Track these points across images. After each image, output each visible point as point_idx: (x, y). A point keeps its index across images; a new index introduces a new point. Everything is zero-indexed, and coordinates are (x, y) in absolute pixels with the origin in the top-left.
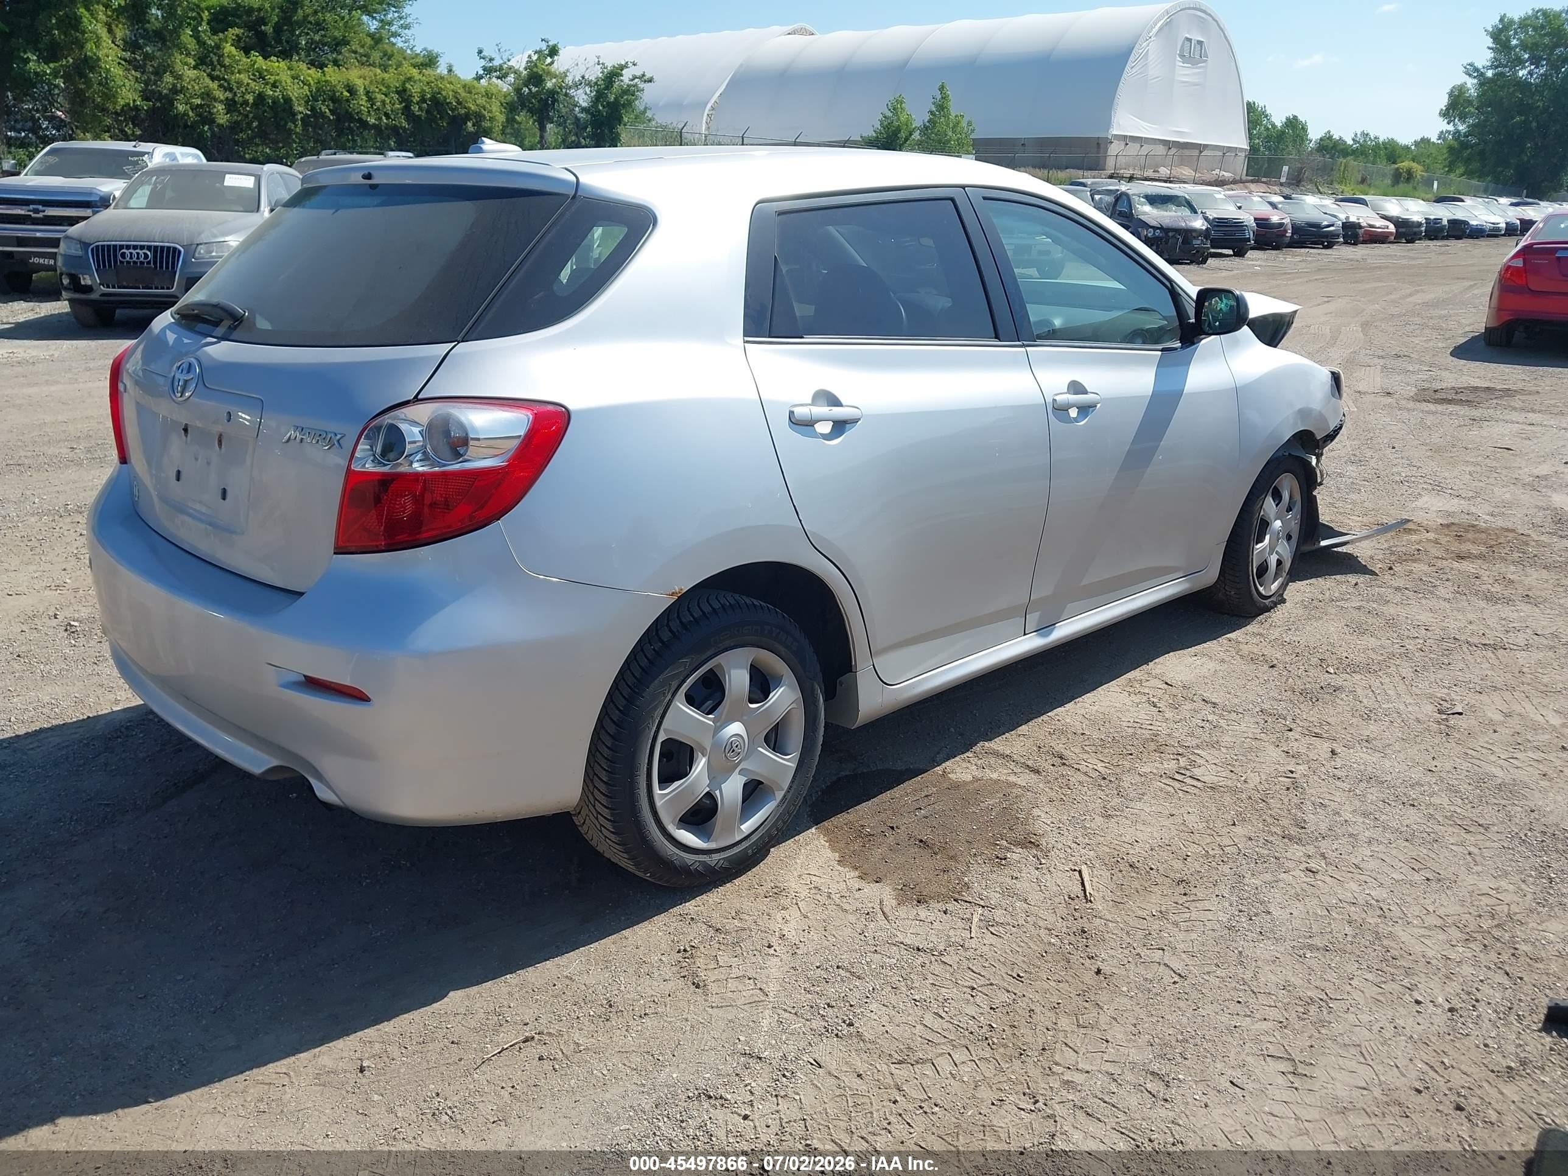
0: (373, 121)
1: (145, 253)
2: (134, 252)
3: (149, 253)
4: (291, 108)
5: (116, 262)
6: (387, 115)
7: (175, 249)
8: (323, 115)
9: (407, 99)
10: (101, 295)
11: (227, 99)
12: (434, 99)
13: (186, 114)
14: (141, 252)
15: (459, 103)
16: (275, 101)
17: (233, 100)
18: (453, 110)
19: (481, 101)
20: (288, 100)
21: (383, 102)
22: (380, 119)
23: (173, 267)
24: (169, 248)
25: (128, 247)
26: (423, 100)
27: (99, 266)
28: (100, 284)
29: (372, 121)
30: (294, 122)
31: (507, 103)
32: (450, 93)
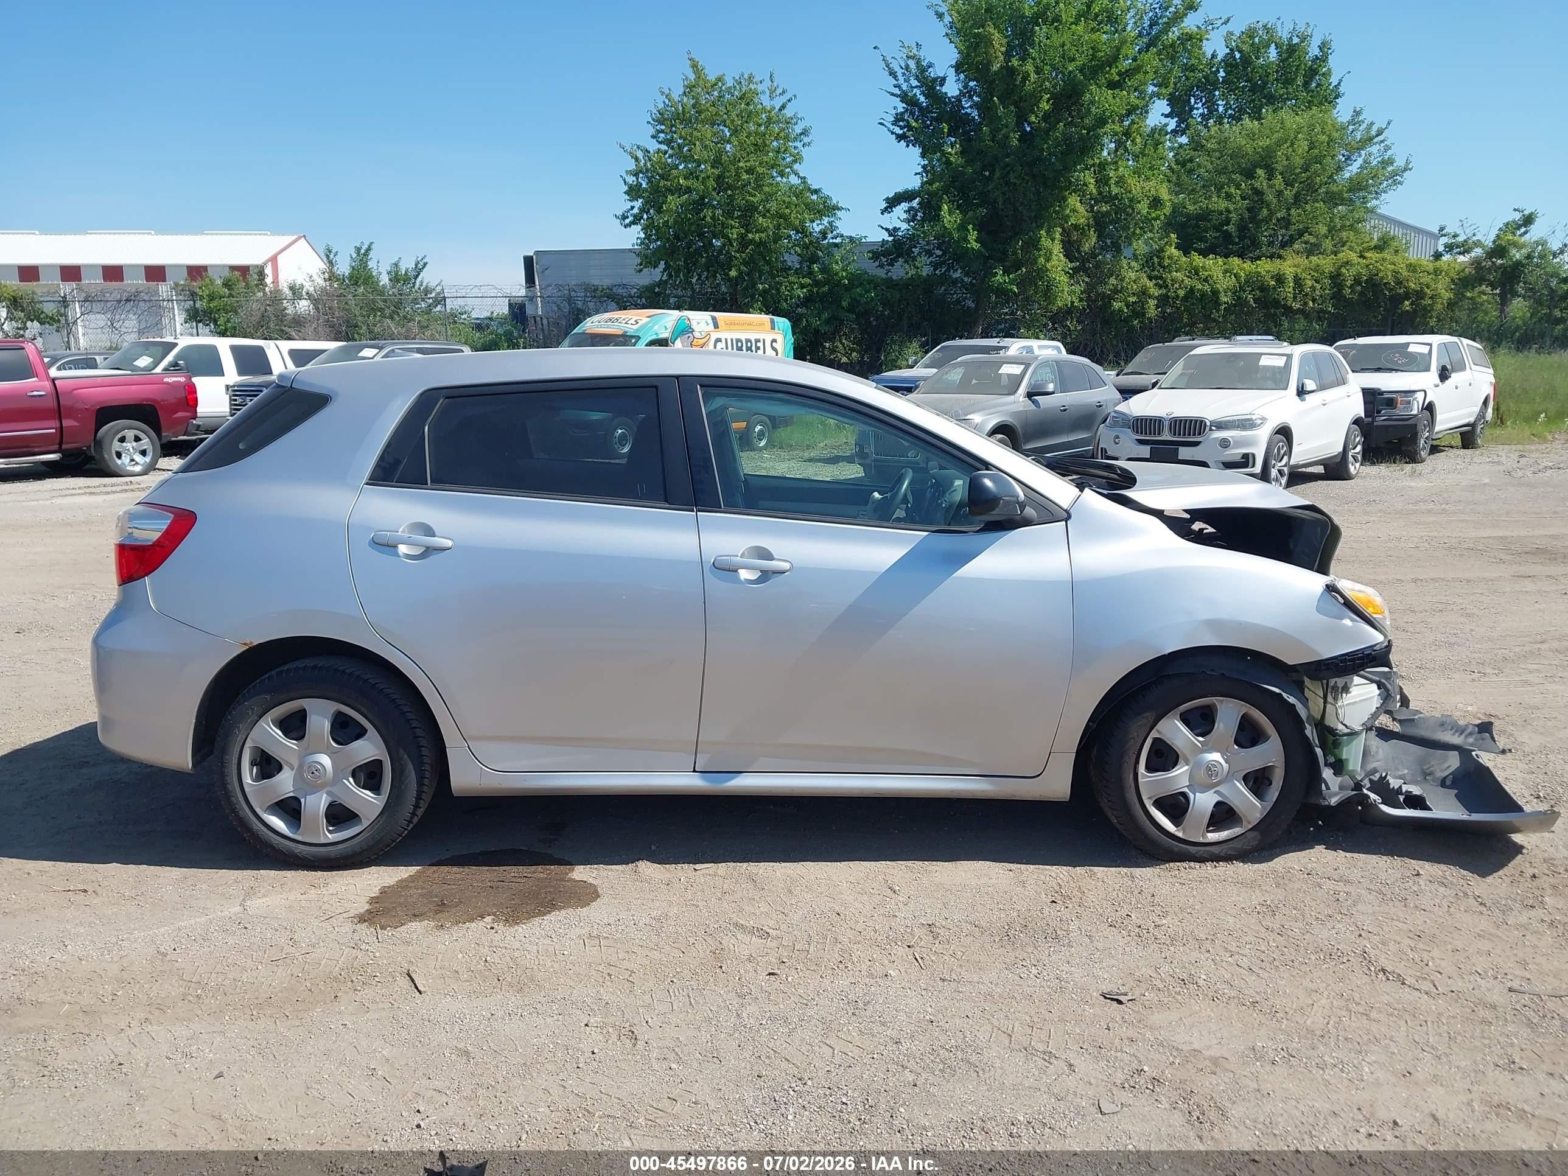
0: (1298, 306)
4: (1218, 298)
6: (1314, 301)
8: (1246, 302)
9: (1339, 284)
11: (1160, 295)
12: (1370, 280)
13: (1120, 310)
15: (1399, 283)
16: (1203, 295)
17: (1166, 296)
18: (1391, 290)
19: (1426, 279)
20: (1215, 293)
21: (1313, 288)
22: (1306, 304)
26: (1357, 281)
29: (1296, 306)
30: (1218, 311)
31: (1459, 279)
32: (1389, 274)
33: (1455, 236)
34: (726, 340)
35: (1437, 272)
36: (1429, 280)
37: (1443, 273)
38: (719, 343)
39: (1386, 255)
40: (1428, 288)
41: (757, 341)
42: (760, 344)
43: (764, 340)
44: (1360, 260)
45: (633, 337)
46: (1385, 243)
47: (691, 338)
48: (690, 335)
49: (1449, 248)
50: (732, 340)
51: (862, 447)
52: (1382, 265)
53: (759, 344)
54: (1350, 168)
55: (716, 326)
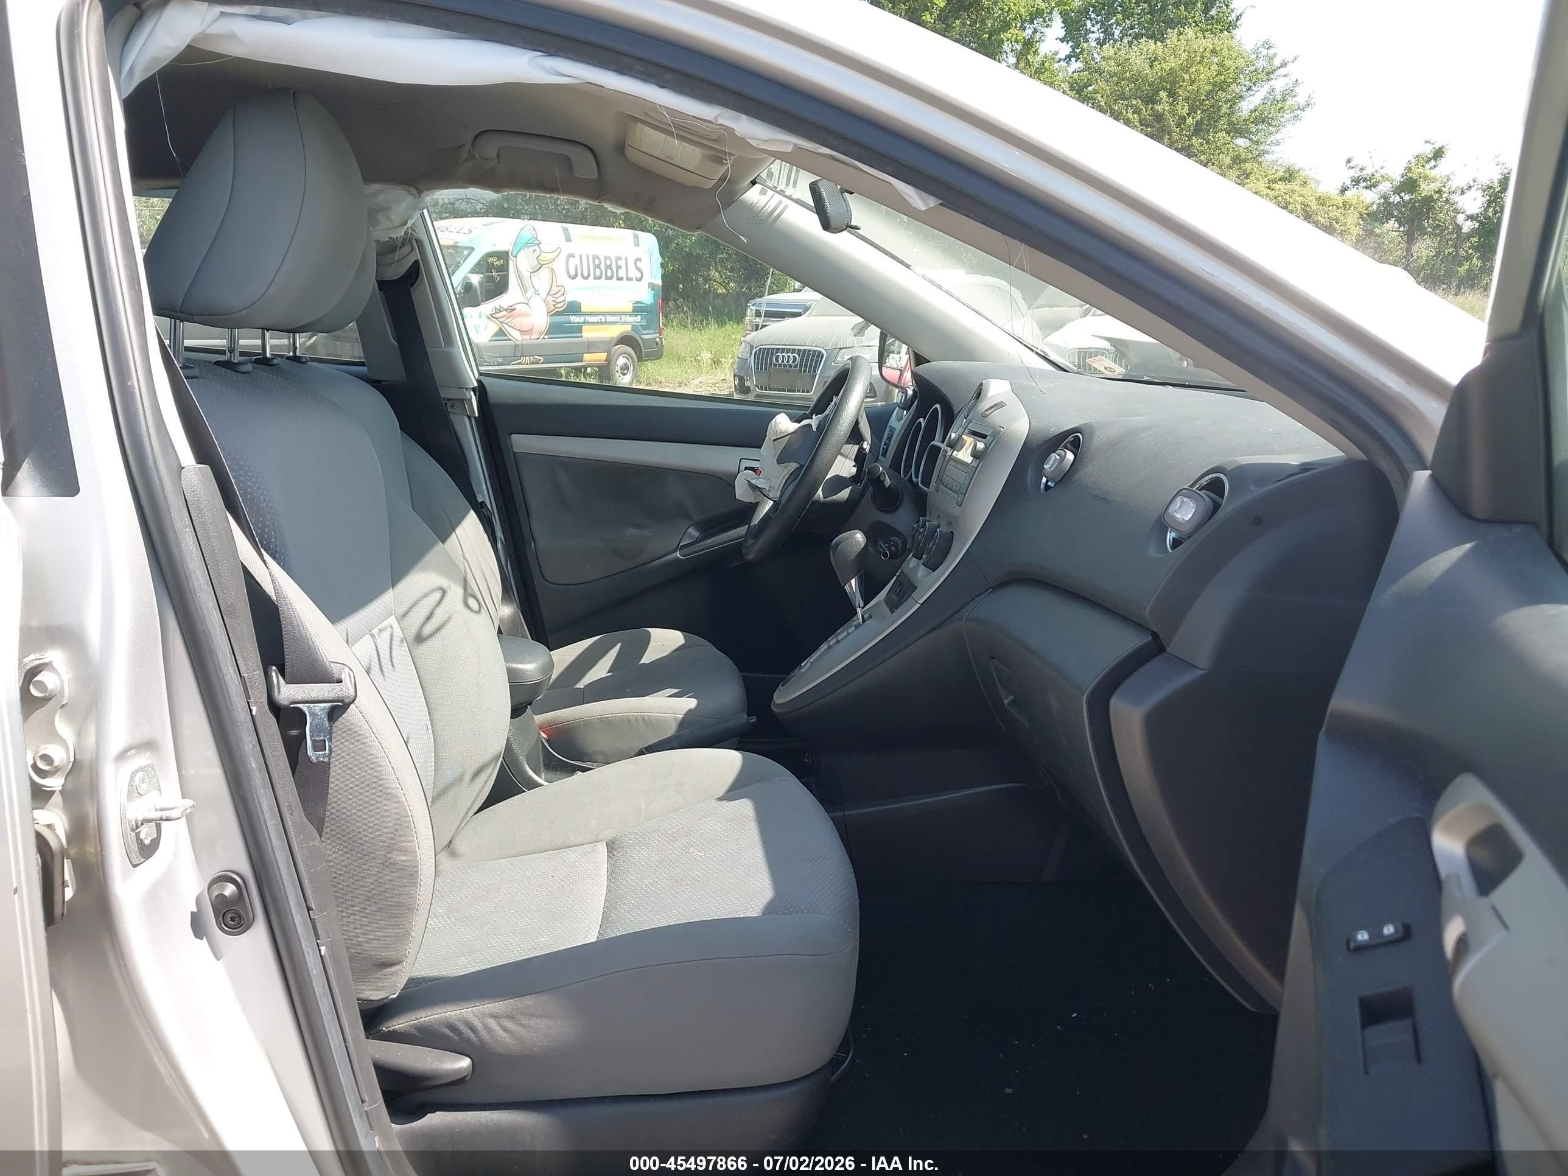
1: (793, 356)
2: (786, 355)
3: (797, 357)
5: (770, 364)
7: (820, 352)
10: (756, 396)
14: (791, 356)
19: (1336, 213)
23: (814, 371)
24: (815, 351)
25: (783, 350)
27: (757, 369)
28: (756, 386)
31: (1368, 214)
32: (1299, 207)
33: (1361, 169)
34: (581, 256)
35: (1346, 206)
36: (1338, 215)
37: (1352, 208)
38: (571, 259)
39: (1295, 186)
40: (1337, 223)
41: (618, 258)
42: (622, 263)
43: (626, 259)
44: (1268, 191)
45: (467, 248)
46: (1290, 175)
47: (538, 252)
48: (536, 247)
49: (1356, 181)
50: (588, 256)
51: (742, 380)
52: (1291, 197)
53: (620, 263)
54: (1251, 99)
55: (568, 239)
